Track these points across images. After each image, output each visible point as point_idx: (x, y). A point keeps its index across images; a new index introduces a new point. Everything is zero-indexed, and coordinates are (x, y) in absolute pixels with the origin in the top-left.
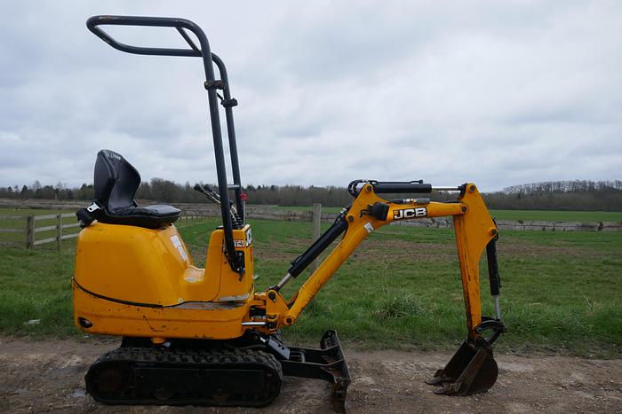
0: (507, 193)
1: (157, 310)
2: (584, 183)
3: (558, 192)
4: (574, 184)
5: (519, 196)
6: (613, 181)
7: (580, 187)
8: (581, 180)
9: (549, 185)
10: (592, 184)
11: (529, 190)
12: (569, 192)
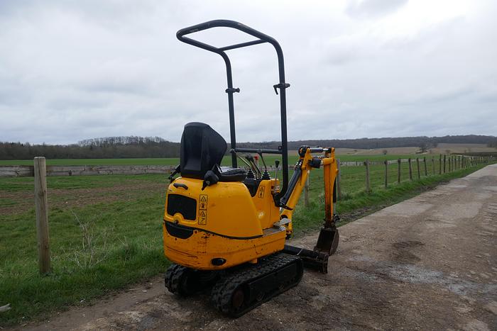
0: (82, 145)
1: (261, 239)
2: (136, 138)
3: (119, 144)
4: (130, 139)
5: (92, 147)
6: (154, 137)
7: (133, 141)
8: (134, 136)
9: (112, 139)
10: (141, 139)
11: (98, 142)
12: (127, 144)
